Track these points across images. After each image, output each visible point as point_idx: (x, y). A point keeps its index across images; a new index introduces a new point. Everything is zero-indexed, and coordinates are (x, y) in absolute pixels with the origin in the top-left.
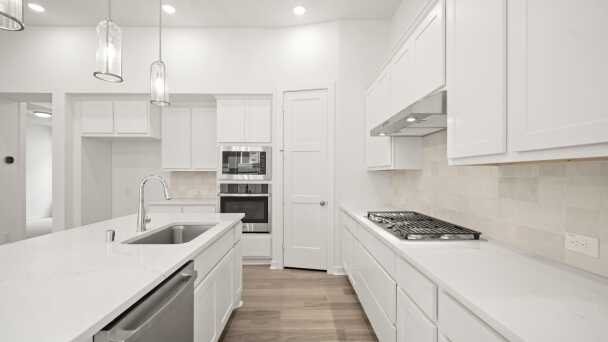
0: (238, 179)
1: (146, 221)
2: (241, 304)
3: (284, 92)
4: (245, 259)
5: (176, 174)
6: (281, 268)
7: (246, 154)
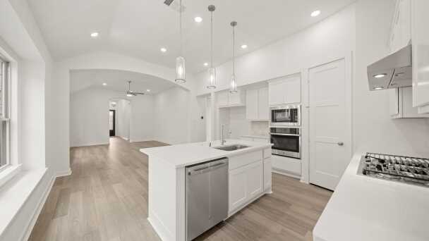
0: (277, 125)
1: (223, 142)
2: (271, 192)
3: (309, 69)
4: (273, 169)
5: (253, 122)
6: (308, 183)
7: (284, 111)
